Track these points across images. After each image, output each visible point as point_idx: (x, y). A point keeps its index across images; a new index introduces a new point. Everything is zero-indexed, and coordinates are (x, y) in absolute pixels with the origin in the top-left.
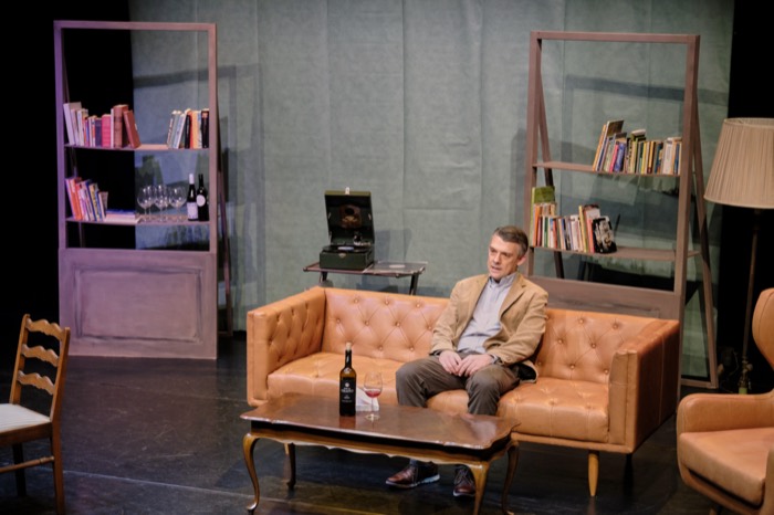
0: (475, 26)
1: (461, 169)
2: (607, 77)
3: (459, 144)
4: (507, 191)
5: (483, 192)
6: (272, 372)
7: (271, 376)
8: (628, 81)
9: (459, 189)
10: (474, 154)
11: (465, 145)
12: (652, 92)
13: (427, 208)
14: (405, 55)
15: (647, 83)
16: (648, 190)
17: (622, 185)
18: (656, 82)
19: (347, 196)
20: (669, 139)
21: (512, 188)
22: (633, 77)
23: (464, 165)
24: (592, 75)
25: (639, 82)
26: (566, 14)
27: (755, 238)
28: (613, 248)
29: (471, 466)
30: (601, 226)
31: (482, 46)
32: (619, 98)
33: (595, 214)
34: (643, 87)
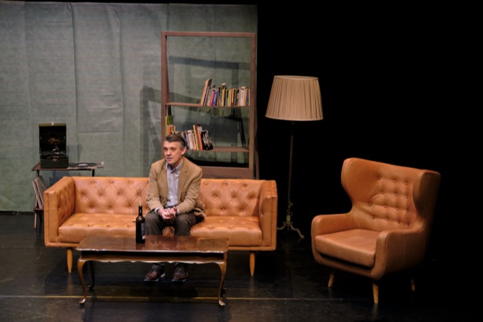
0: (116, 30)
1: (112, 109)
2: (192, 57)
3: (110, 96)
4: (139, 120)
5: (124, 122)
6: (60, 226)
7: (60, 228)
8: (204, 59)
9: (109, 121)
10: (118, 101)
11: (113, 96)
12: (216, 64)
13: (92, 132)
14: (75, 47)
15: (213, 59)
16: (216, 117)
17: (203, 114)
18: (219, 59)
19: (53, 126)
20: (243, 88)
21: (141, 118)
22: (205, 56)
23: (113, 107)
24: (184, 56)
25: (209, 59)
26: (168, 23)
27: (292, 137)
28: (211, 148)
29: (218, 263)
30: (206, 136)
31: (121, 41)
32: (199, 68)
33: (200, 129)
34: (212, 62)
